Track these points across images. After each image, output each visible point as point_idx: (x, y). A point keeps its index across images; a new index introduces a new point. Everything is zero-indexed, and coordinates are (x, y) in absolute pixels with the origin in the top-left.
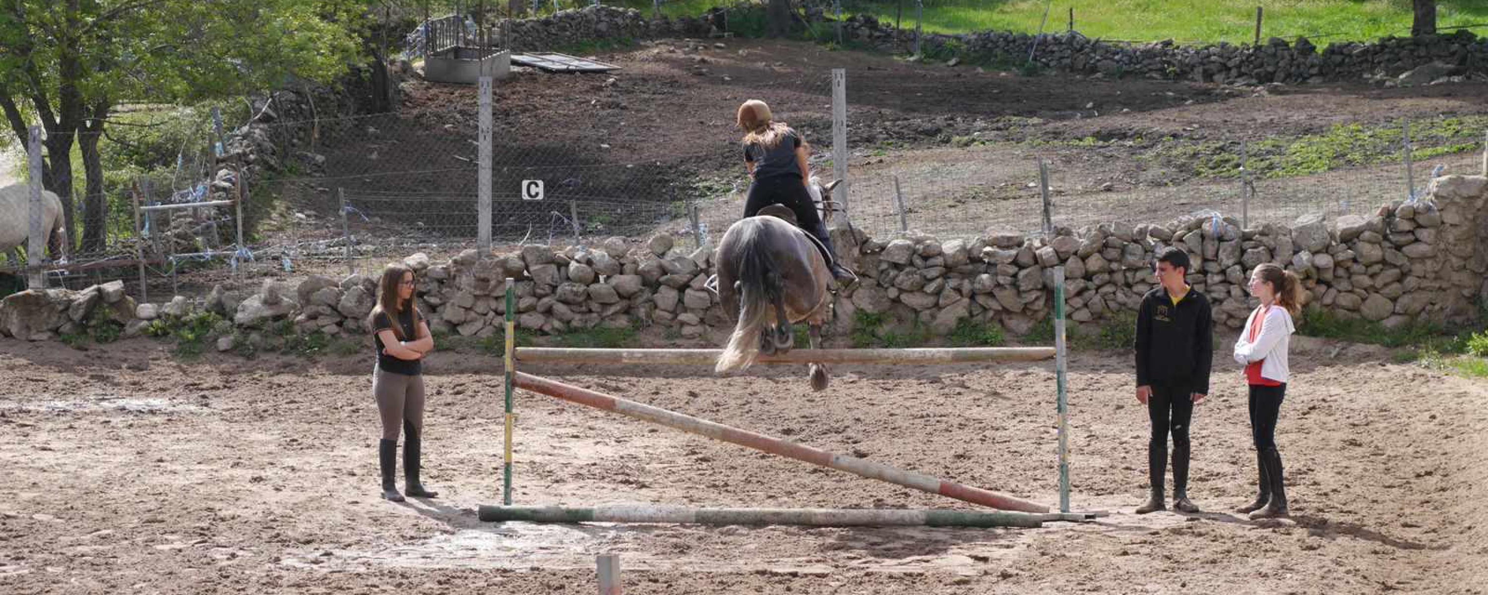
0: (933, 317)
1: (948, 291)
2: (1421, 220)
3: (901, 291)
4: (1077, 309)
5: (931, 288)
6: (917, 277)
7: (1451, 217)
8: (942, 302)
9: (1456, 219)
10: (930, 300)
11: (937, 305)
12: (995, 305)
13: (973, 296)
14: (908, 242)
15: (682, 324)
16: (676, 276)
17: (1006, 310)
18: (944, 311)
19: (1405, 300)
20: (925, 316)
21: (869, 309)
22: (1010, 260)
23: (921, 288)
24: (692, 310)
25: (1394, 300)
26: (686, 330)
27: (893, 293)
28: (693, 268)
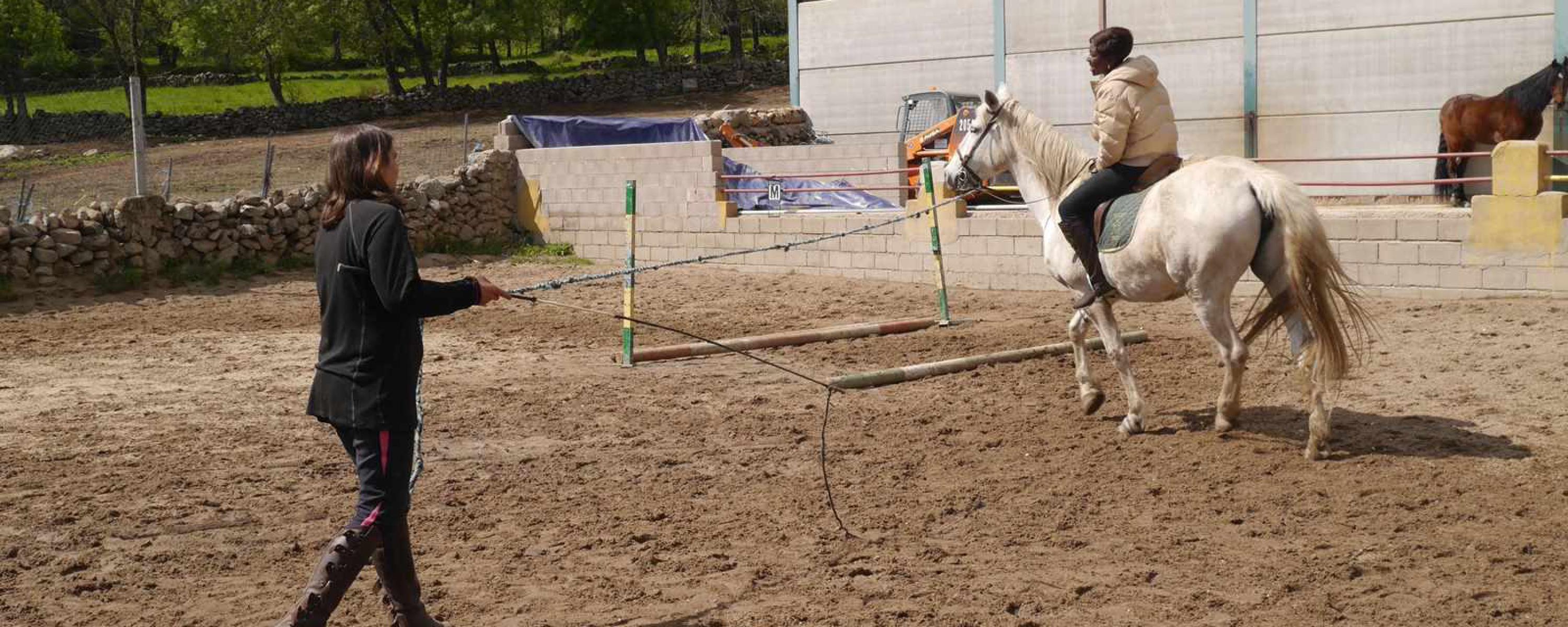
0: (215, 257)
1: (225, 237)
2: (482, 178)
3: (193, 240)
4: (307, 245)
5: (215, 236)
6: (205, 229)
7: (496, 176)
8: (221, 246)
9: (499, 177)
10: (212, 246)
11: (217, 249)
12: (257, 246)
13: (239, 240)
14: (190, 205)
15: (39, 275)
16: (28, 239)
17: (262, 249)
18: (223, 252)
19: (480, 227)
20: (209, 257)
21: (172, 254)
22: (262, 214)
23: (207, 238)
24: (45, 264)
25: (474, 228)
26: (45, 280)
27: (186, 242)
28: (37, 232)
